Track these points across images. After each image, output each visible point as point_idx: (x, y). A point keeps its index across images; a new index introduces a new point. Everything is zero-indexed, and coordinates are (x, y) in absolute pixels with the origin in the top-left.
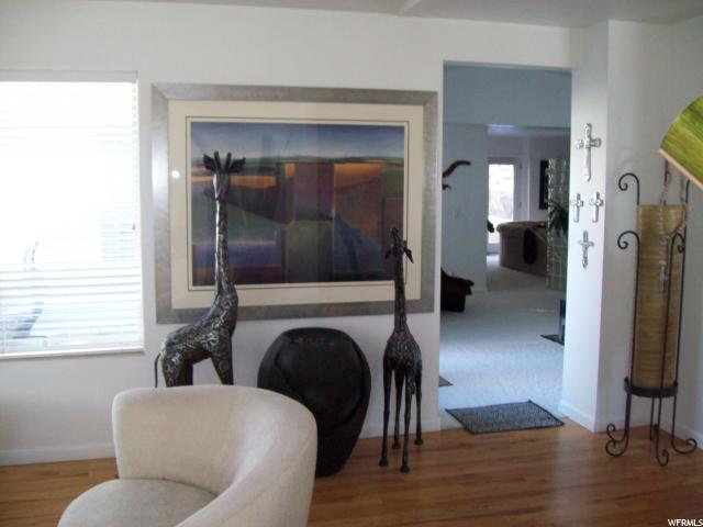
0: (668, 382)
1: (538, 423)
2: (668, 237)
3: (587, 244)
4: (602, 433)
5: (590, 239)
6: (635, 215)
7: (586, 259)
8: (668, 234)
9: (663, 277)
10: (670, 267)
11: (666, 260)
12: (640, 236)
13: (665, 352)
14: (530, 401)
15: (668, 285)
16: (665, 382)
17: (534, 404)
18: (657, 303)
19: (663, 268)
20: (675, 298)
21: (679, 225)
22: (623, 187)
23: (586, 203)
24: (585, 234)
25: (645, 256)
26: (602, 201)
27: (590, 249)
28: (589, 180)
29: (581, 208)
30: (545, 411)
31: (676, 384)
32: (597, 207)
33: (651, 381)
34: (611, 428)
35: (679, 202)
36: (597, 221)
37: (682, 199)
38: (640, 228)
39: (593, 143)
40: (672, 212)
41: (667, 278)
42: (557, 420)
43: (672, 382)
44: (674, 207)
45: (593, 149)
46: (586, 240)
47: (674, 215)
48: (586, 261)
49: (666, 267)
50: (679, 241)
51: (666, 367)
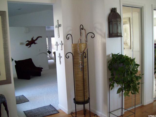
0: (86, 99)
1: (51, 113)
2: (81, 53)
3: (60, 57)
4: (70, 114)
5: (61, 56)
6: (71, 47)
7: (60, 61)
8: (81, 52)
9: (81, 66)
10: (83, 63)
11: (81, 61)
12: (73, 54)
13: (84, 90)
14: (50, 105)
15: (83, 69)
16: (85, 99)
17: (52, 106)
18: (80, 75)
19: (81, 63)
20: (86, 72)
21: (85, 49)
22: (68, 38)
23: (59, 45)
24: (60, 54)
25: (75, 60)
26: (63, 43)
27: (61, 58)
28: (59, 37)
29: (58, 46)
30: (54, 108)
31: (89, 98)
32: (62, 45)
33: (81, 99)
34: (72, 113)
35: (85, 42)
36: (62, 50)
37: (85, 41)
38: (73, 51)
39: (59, 26)
40: (82, 45)
41: (82, 66)
42: (57, 111)
43: (88, 98)
44: (83, 44)
45: (59, 27)
46: (60, 56)
47: (83, 46)
48: (60, 62)
49: (82, 63)
50: (84, 55)
51: (85, 94)
